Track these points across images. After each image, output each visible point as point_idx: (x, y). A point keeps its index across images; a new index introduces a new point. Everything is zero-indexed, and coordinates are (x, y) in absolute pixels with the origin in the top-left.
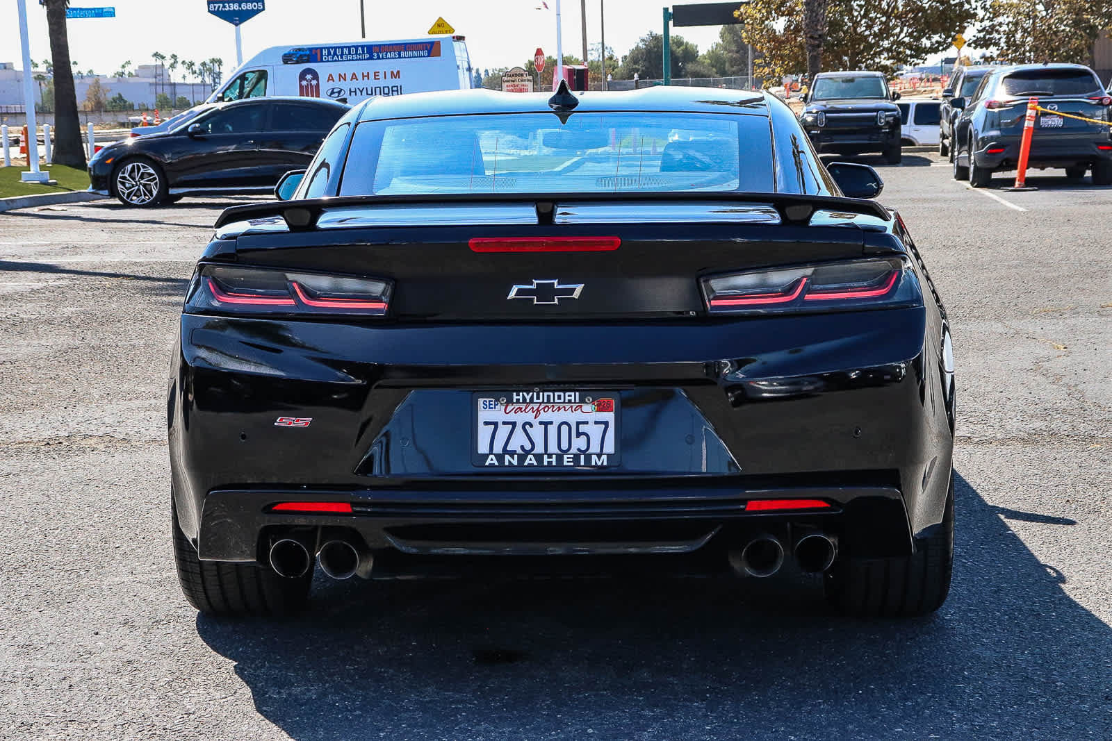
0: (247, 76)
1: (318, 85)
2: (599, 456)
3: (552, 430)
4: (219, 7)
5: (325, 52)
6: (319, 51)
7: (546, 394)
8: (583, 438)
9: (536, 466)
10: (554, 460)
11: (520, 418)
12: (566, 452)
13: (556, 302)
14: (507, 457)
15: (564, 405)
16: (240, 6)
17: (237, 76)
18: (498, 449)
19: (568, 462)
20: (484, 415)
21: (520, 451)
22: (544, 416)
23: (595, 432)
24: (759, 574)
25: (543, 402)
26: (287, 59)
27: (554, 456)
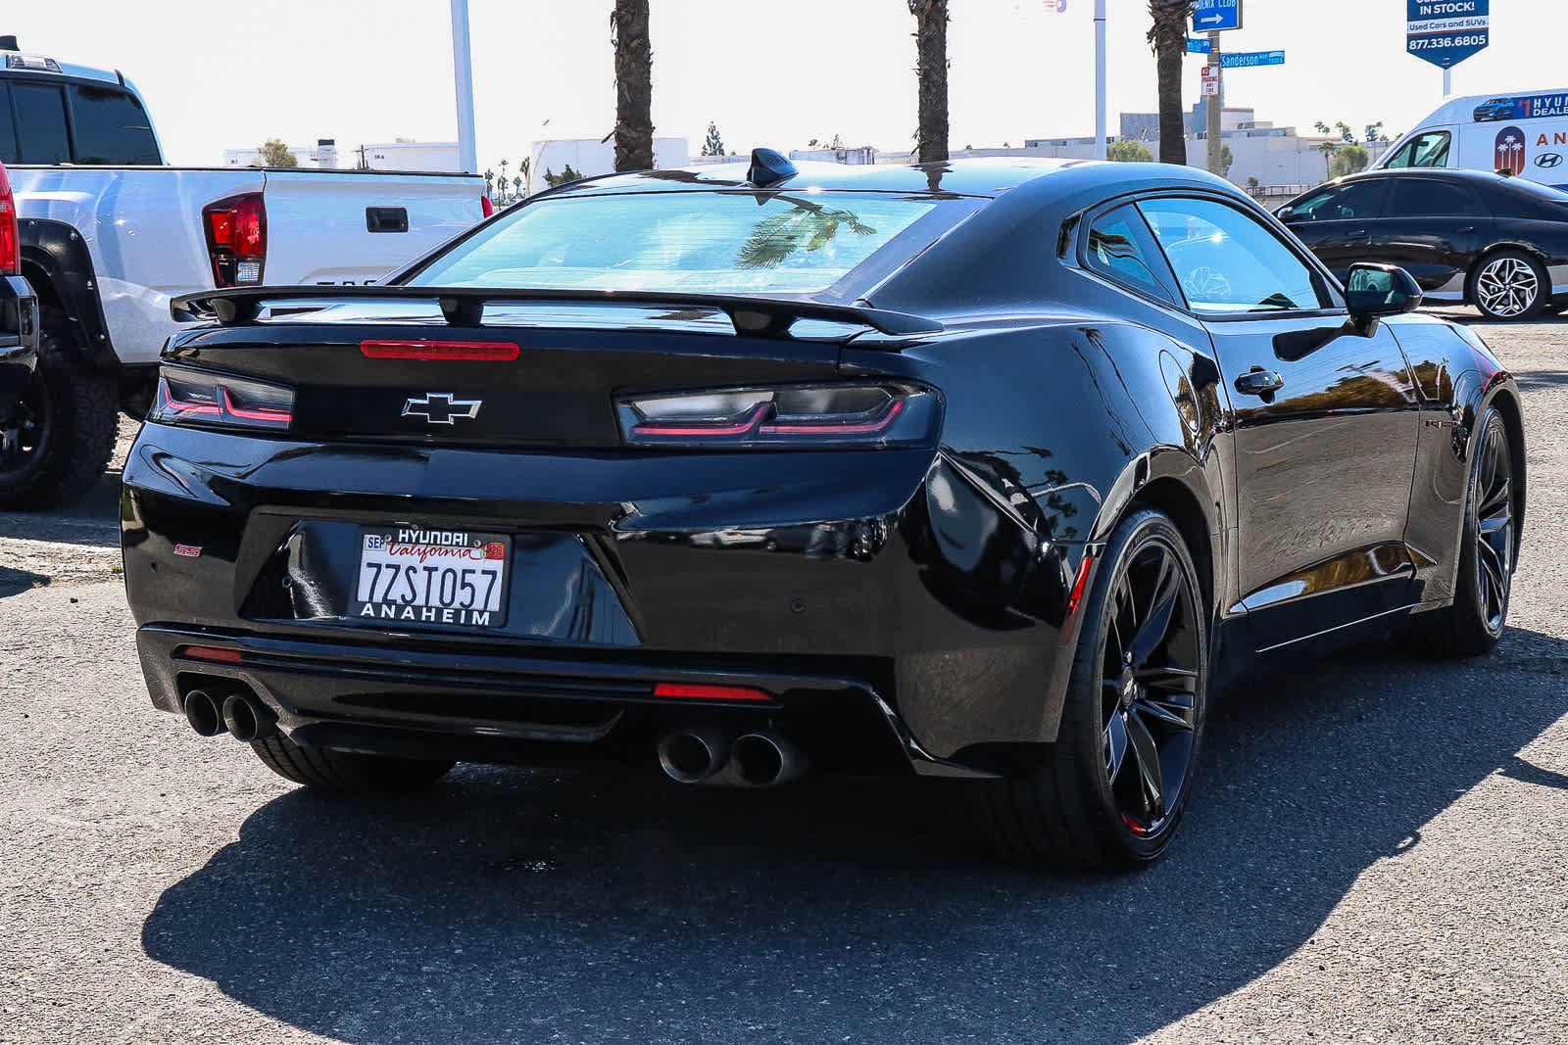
0: (1425, 139)
1: (1523, 149)
2: (481, 613)
3: (437, 577)
4: (1424, 43)
5: (1537, 103)
6: (1528, 102)
7: (433, 533)
8: (468, 589)
9: (413, 621)
10: (433, 615)
11: (405, 561)
12: (447, 606)
13: (451, 421)
14: (384, 607)
15: (452, 548)
16: (1453, 42)
17: (1408, 139)
18: (378, 598)
19: (448, 618)
20: (369, 555)
21: (400, 601)
22: (430, 561)
23: (481, 582)
24: (687, 778)
25: (429, 544)
26: (1480, 114)
27: (434, 610)
